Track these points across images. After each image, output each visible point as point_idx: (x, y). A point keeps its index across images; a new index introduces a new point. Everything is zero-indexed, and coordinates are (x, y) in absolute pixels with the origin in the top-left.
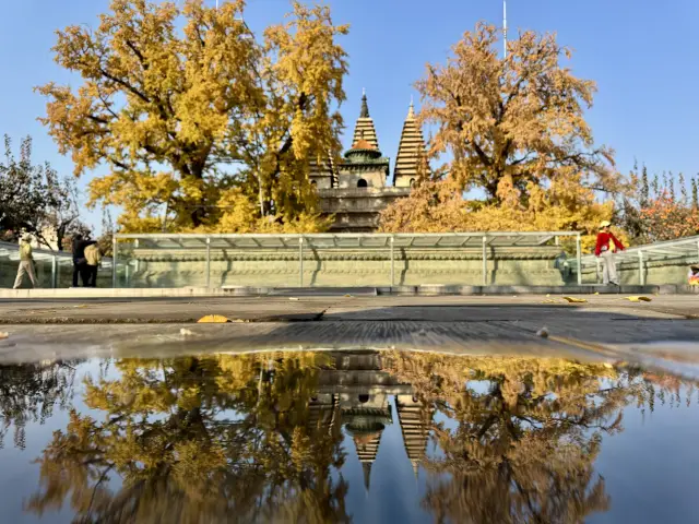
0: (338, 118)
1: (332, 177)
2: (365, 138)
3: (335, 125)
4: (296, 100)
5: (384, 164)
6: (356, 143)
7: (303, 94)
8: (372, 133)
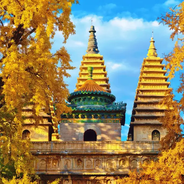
0: (63, 55)
1: (51, 127)
2: (94, 77)
3: (59, 64)
4: (10, 34)
5: (118, 111)
6: (82, 83)
7: (21, 26)
8: (102, 71)
